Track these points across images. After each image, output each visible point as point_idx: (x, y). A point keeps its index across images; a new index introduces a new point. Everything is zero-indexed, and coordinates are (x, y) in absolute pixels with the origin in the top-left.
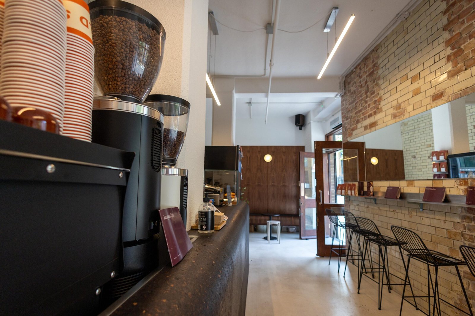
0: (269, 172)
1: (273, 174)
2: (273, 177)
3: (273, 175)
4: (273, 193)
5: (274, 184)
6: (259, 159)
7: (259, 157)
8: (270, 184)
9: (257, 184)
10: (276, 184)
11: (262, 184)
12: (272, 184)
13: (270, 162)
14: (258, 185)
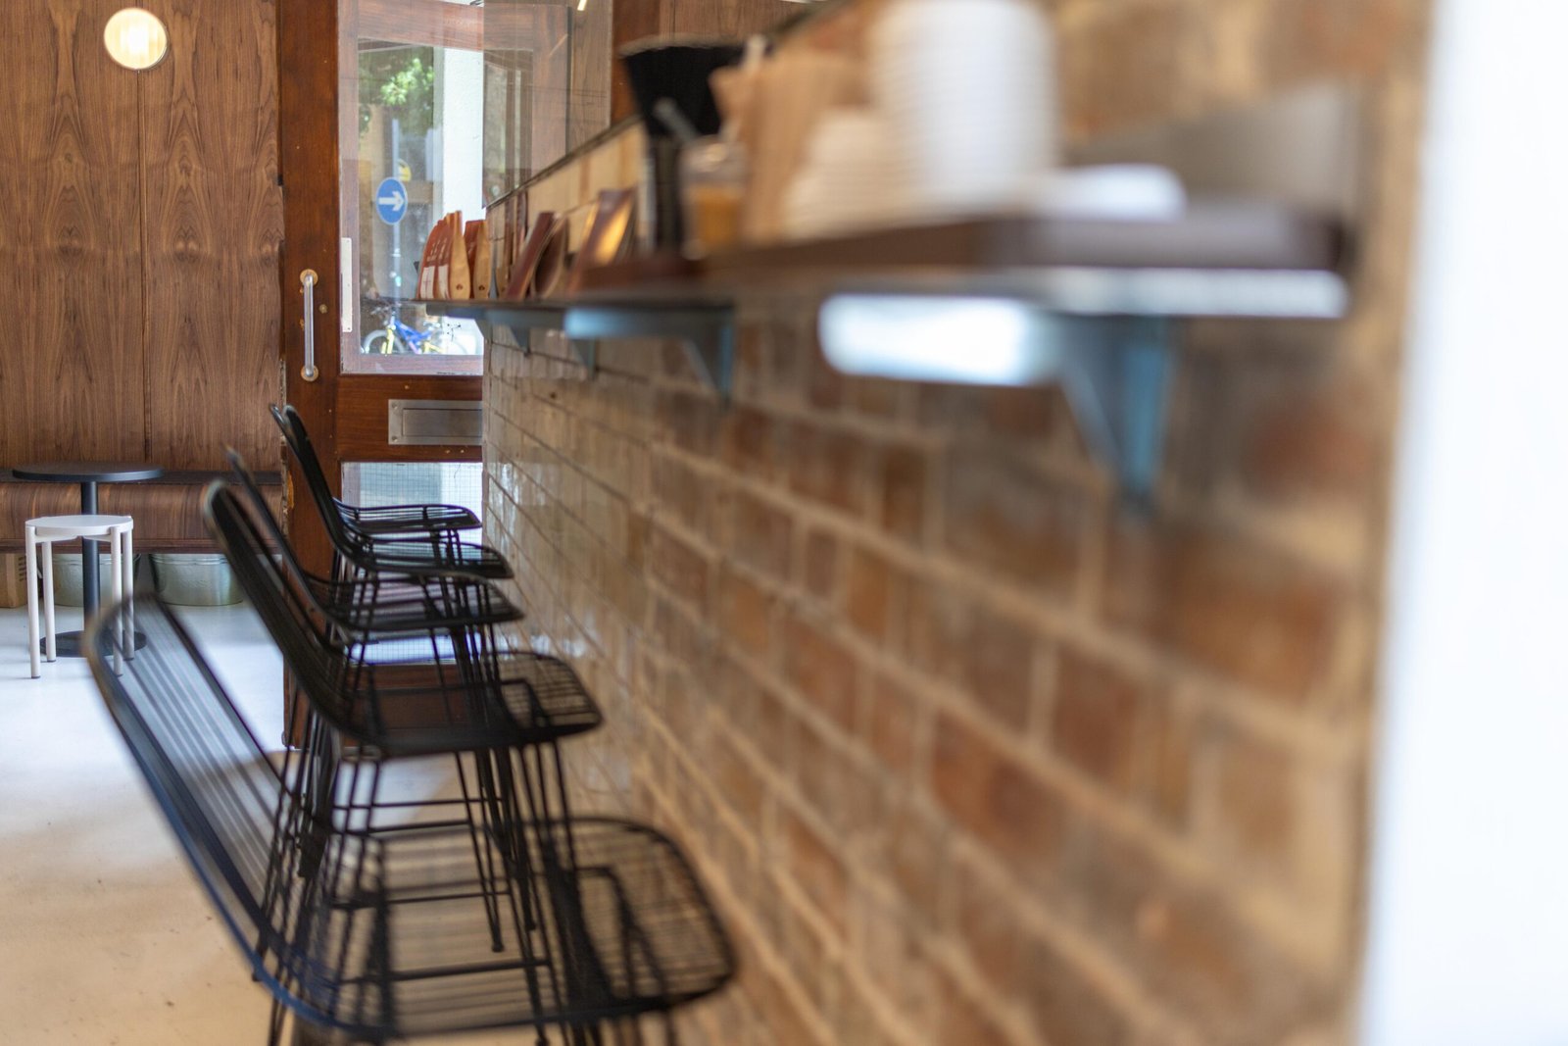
0: (150, 156)
1: (186, 170)
2: (185, 190)
3: (182, 180)
4: (188, 320)
5: (192, 245)
6: (64, 42)
7: (65, 24)
8: (165, 247)
9: (50, 242)
10: (208, 249)
11: (92, 245)
12: (180, 245)
13: (157, 67)
14: (64, 251)
